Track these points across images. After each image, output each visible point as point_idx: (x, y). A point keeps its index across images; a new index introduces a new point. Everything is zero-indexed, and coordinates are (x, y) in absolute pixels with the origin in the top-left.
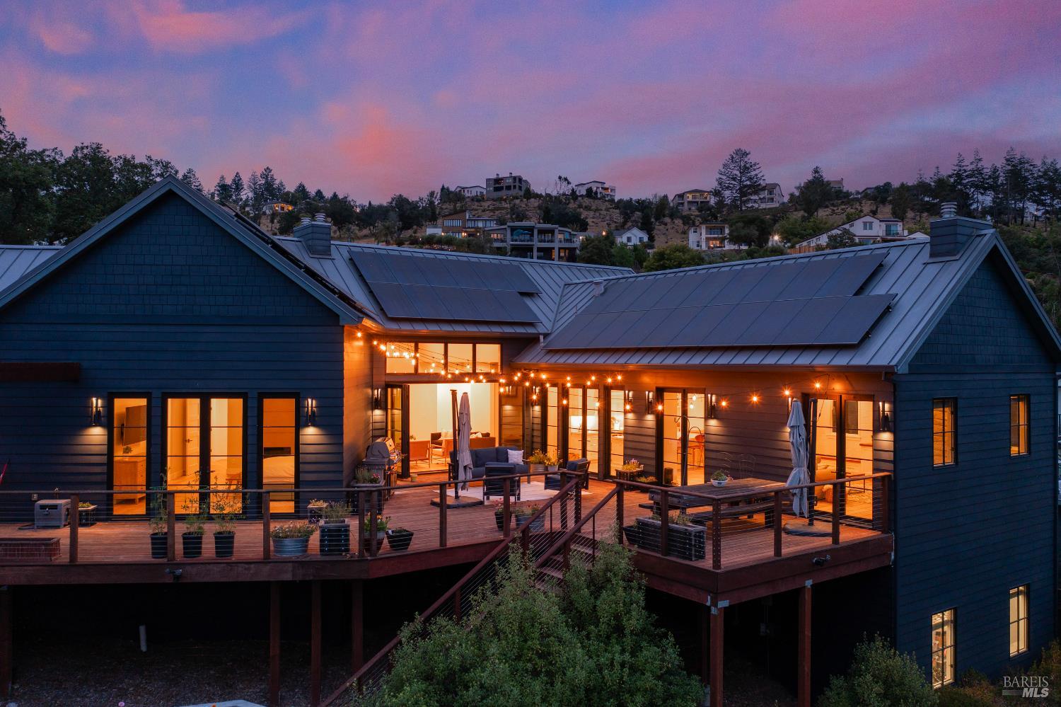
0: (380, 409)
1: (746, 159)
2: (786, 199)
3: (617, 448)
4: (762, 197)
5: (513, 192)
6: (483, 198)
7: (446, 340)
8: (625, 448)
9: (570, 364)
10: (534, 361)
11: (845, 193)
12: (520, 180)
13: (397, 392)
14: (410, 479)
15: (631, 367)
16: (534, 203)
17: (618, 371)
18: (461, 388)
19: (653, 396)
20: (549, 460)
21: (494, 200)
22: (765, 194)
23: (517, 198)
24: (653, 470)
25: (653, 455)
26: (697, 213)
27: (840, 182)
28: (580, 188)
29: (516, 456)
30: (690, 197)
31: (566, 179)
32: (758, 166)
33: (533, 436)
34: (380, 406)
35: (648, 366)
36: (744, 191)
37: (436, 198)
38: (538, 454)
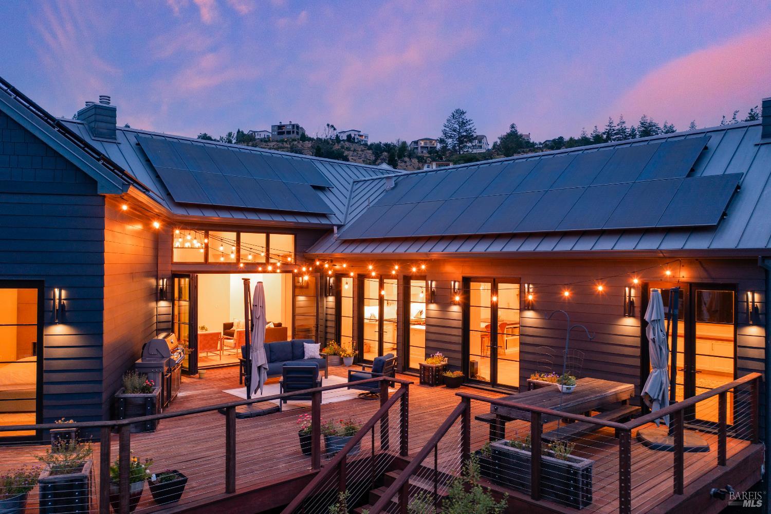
0: (166, 300)
1: (463, 117)
2: (490, 147)
3: (418, 339)
4: (474, 144)
5: (292, 136)
6: (270, 140)
7: (239, 228)
8: (427, 340)
9: (367, 254)
10: (329, 252)
11: (531, 143)
12: (298, 127)
13: (185, 282)
14: (197, 375)
15: (434, 257)
16: (308, 144)
17: (422, 260)
18: (254, 278)
19: (459, 286)
20: (344, 351)
21: (277, 141)
22: (476, 142)
23: (296, 141)
24: (459, 363)
25: (459, 348)
26: (427, 155)
27: (528, 136)
28: (342, 134)
29: (312, 350)
30: (422, 144)
31: (332, 126)
32: (471, 122)
33: (326, 327)
34: (166, 297)
35: (455, 254)
36: (461, 140)
37: (233, 137)
38: (333, 346)
